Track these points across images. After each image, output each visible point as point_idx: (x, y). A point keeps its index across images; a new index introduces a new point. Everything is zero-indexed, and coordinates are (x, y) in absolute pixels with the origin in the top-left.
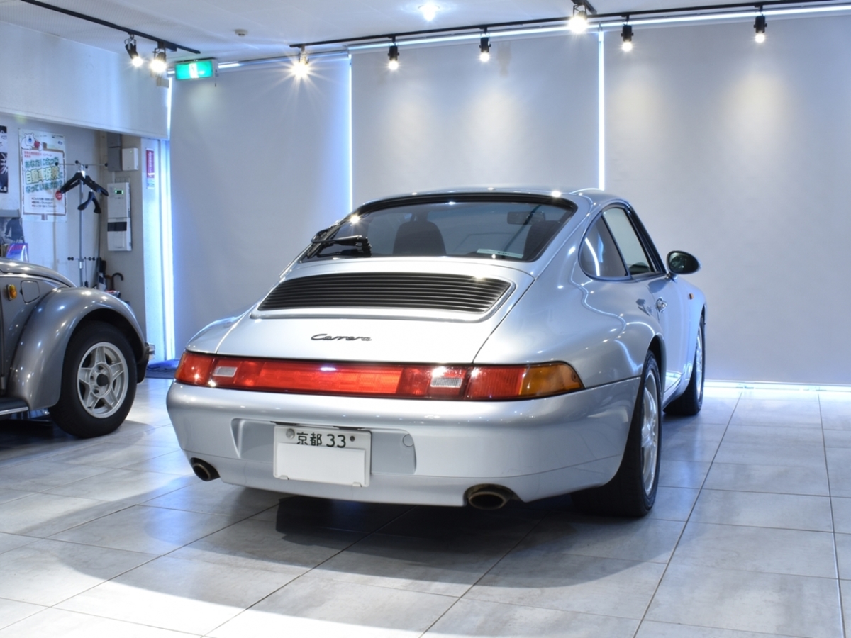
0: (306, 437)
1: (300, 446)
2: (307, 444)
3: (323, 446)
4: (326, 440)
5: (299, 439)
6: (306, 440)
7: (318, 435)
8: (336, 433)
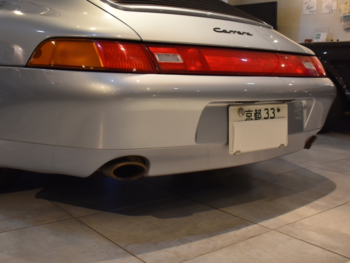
0: (251, 114)
1: (247, 121)
2: (252, 119)
3: (263, 119)
4: (264, 114)
5: (247, 116)
6: (251, 116)
7: (259, 110)
8: (269, 107)
